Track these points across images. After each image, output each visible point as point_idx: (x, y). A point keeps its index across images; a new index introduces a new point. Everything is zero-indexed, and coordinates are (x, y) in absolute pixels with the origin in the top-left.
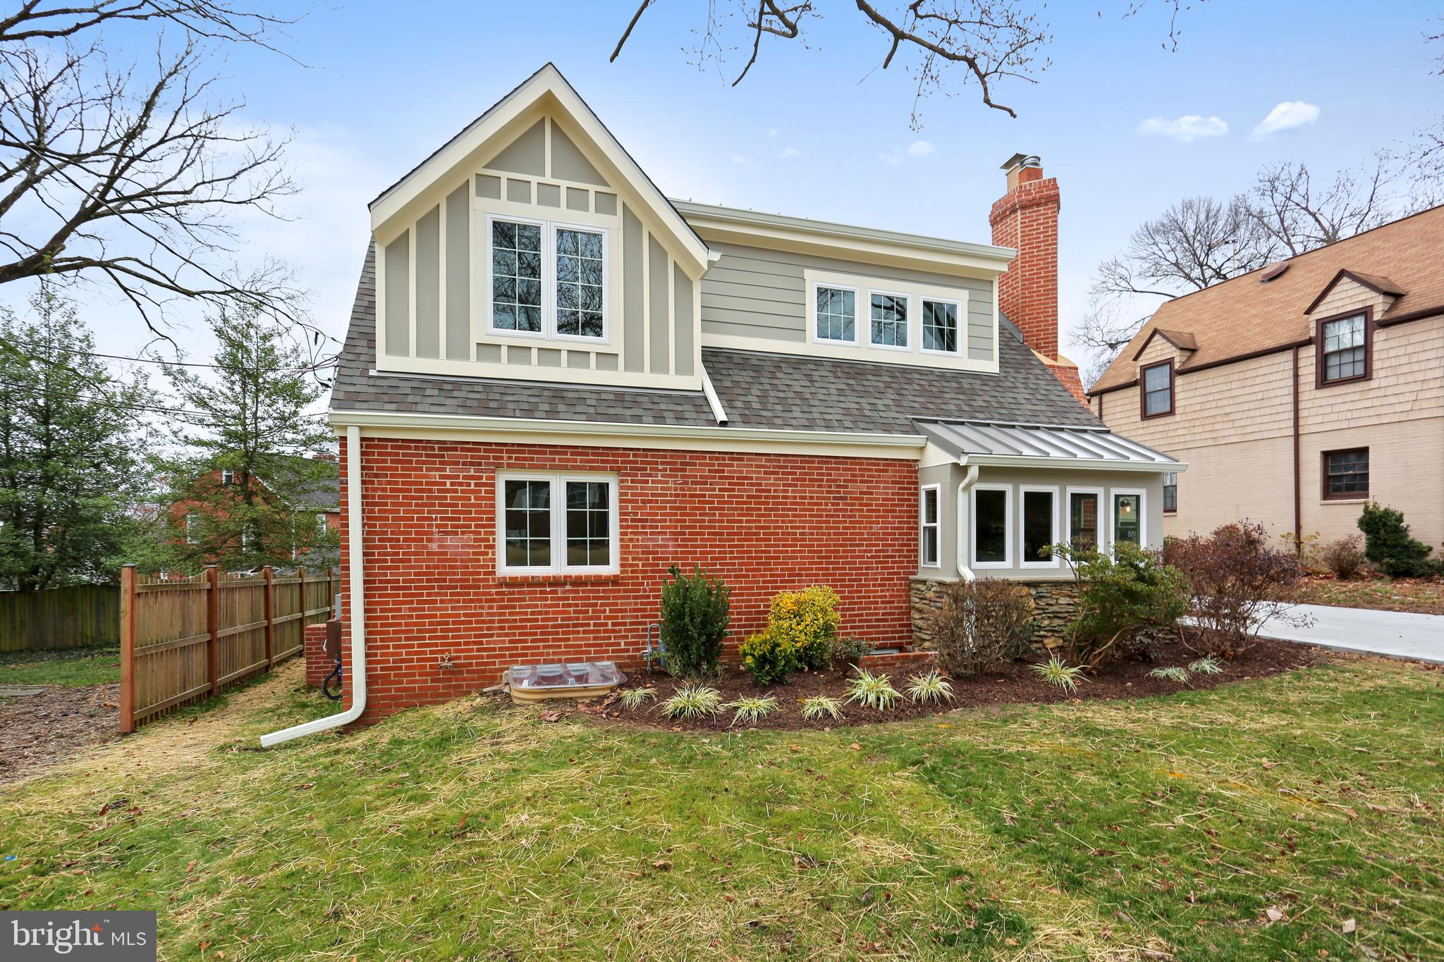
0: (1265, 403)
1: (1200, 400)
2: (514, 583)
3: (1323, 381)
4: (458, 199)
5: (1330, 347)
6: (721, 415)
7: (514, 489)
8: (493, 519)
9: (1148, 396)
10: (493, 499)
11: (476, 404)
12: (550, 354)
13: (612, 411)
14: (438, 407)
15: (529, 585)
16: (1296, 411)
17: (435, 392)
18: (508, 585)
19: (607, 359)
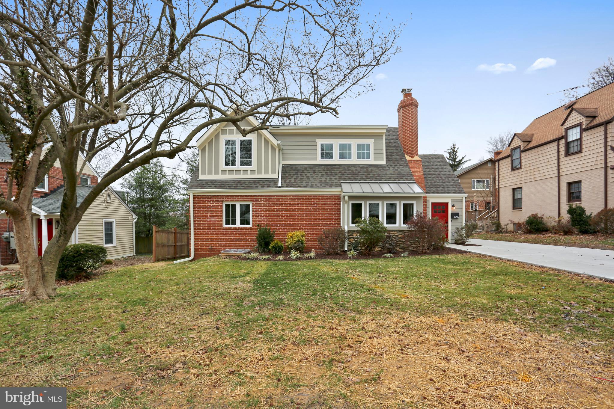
0: (549, 163)
1: (529, 162)
2: (226, 229)
3: (568, 153)
4: (217, 136)
5: (570, 139)
6: (280, 185)
7: (227, 206)
8: (222, 214)
9: (514, 161)
10: (222, 209)
11: (218, 186)
12: (238, 172)
13: (251, 186)
14: (210, 187)
15: (230, 230)
16: (559, 166)
17: (210, 183)
18: (225, 230)
19: (253, 171)
